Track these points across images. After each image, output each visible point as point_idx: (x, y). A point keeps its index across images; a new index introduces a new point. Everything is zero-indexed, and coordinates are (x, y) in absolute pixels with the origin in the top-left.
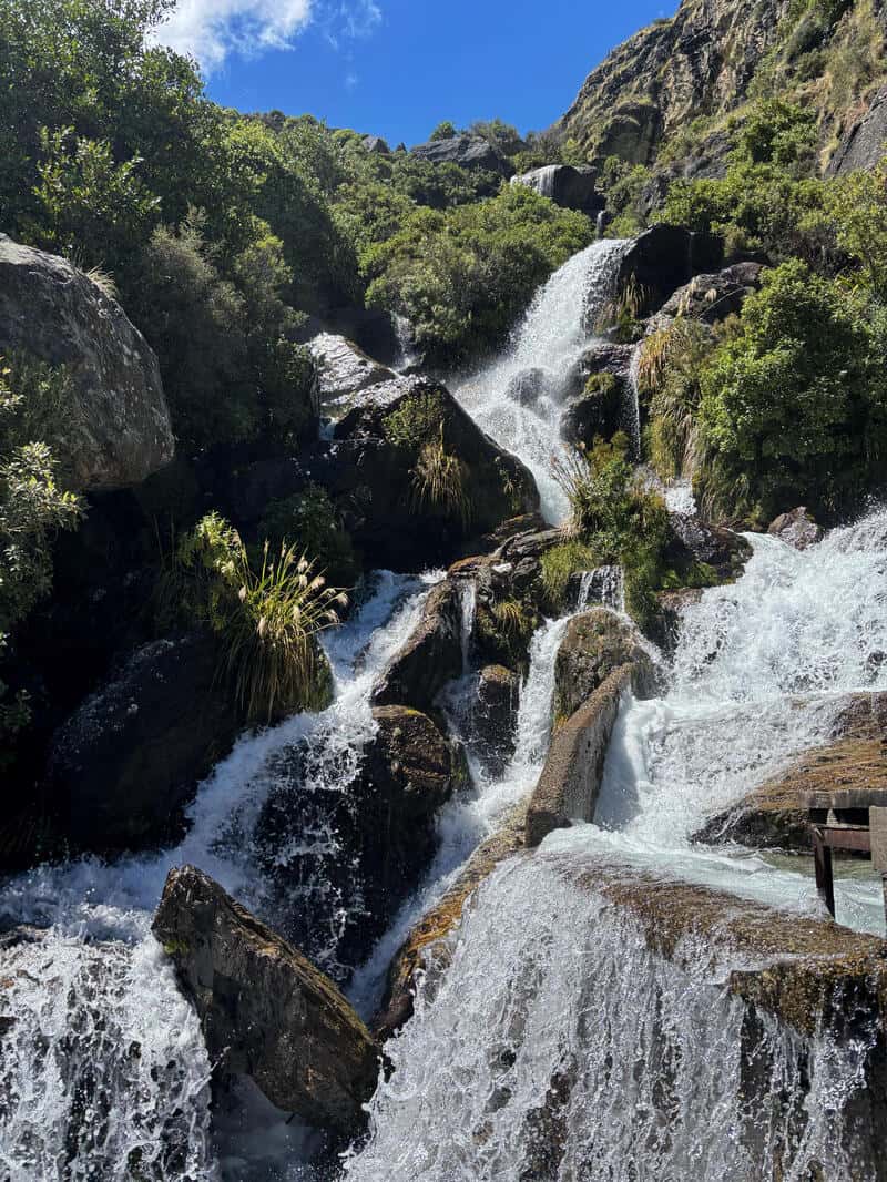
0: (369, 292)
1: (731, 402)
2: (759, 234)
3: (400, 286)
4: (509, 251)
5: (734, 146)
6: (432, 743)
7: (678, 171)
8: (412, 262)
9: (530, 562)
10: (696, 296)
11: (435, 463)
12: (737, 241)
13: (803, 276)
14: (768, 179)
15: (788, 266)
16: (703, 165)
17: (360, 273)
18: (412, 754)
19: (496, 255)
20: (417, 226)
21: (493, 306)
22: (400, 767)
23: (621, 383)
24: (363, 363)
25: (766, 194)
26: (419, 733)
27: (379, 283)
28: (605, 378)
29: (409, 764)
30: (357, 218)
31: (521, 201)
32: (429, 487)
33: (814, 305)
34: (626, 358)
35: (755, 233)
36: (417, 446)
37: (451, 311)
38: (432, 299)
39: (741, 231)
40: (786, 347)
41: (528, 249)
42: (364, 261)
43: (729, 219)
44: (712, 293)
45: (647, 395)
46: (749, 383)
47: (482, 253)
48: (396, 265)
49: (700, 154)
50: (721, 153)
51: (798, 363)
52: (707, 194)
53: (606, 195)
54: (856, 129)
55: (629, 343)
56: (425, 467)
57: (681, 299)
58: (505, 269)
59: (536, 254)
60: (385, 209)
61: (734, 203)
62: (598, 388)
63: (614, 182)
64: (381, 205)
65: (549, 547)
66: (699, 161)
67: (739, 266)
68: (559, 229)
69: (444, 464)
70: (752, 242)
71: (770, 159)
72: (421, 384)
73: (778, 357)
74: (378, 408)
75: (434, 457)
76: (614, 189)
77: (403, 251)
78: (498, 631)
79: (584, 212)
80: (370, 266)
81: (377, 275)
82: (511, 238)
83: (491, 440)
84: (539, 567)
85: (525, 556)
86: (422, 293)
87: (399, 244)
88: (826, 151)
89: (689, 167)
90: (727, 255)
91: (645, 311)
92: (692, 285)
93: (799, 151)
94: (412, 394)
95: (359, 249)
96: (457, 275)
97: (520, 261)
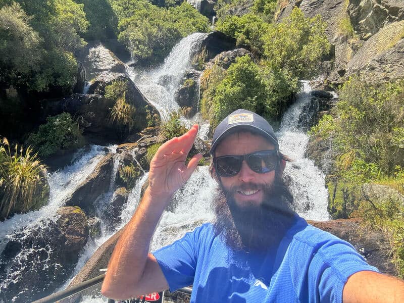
0: (120, 36)
1: (221, 100)
2: (249, 39)
3: (130, 36)
4: (169, 30)
5: (253, 5)
6: (81, 225)
7: (236, 9)
8: (135, 28)
9: (144, 150)
10: (222, 59)
11: (120, 106)
12: (242, 39)
13: (249, 62)
14: (255, 21)
15: (244, 57)
16: (244, 9)
17: (118, 28)
18: (71, 229)
19: (164, 30)
20: (140, 15)
21: (162, 48)
22: (65, 234)
23: (195, 83)
24: (114, 61)
25: (253, 26)
26: (76, 220)
27: (123, 33)
28: (191, 81)
29: (69, 233)
30: (121, 8)
31: (187, 10)
32: (117, 115)
33: (250, 73)
34: (198, 75)
35: (248, 38)
36: (116, 99)
37: (146, 48)
38: (140, 42)
39: (244, 37)
40: (239, 86)
41: (176, 30)
42: (120, 23)
43: (241, 32)
44: (226, 59)
45: (202, 90)
46: (226, 96)
47: (160, 28)
48: (130, 28)
49: (243, 5)
50: (249, 7)
51: (242, 92)
52: (236, 22)
53: (217, 12)
54: (284, 9)
55: (200, 70)
56: (117, 107)
57: (217, 59)
58: (167, 36)
59: (178, 32)
60: (132, 6)
61: (244, 27)
62: (188, 84)
63: (220, 8)
64: (132, 5)
65: (151, 145)
66: (242, 7)
67: (240, 49)
68: (197, 22)
69: (124, 107)
70: (247, 41)
71: (263, 12)
72: (121, 76)
73: (236, 89)
74: (105, 83)
75: (121, 103)
76: (219, 10)
77: (133, 23)
78: (124, 177)
79: (207, 17)
80: (121, 27)
81: (123, 30)
82: (170, 25)
83: (146, 99)
84: (147, 152)
85: (143, 147)
86: (137, 40)
87: (132, 20)
88: (276, 13)
89: (239, 9)
90: (237, 44)
91: (207, 60)
92: (221, 55)
93: (271, 11)
94: (117, 80)
95: (119, 19)
96: (150, 35)
97: (172, 34)
